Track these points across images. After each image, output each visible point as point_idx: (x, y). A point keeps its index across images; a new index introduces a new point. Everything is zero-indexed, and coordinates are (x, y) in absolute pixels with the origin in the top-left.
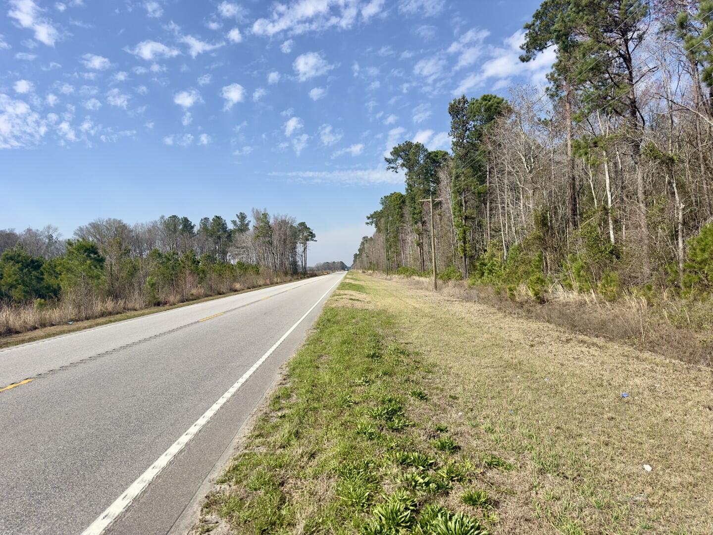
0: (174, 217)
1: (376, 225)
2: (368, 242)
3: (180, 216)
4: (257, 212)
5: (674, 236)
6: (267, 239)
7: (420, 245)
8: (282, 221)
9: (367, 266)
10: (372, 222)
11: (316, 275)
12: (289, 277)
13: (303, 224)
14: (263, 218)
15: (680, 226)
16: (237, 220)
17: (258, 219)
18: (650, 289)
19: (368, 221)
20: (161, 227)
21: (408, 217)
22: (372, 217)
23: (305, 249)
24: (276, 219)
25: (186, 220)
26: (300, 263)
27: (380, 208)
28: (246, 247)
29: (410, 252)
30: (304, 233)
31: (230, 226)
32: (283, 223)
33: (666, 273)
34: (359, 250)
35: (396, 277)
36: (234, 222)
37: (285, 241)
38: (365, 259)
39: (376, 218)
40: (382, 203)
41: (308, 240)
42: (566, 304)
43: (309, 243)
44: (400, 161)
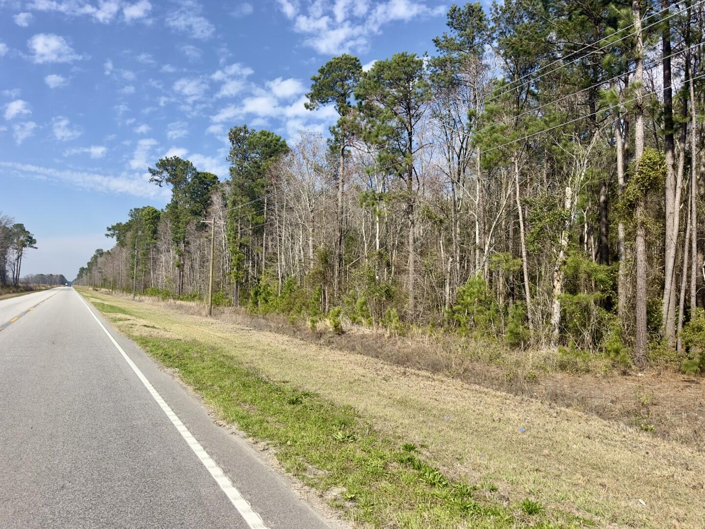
1: (118, 239)
2: (104, 256)
7: (180, 266)
9: (99, 283)
10: (114, 235)
13: (20, 226)
15: (448, 275)
19: (109, 233)
22: (114, 228)
23: (19, 257)
27: (126, 220)
30: (20, 237)
34: (89, 264)
39: (119, 231)
40: (131, 215)
41: (25, 246)
43: (27, 250)
44: (166, 175)
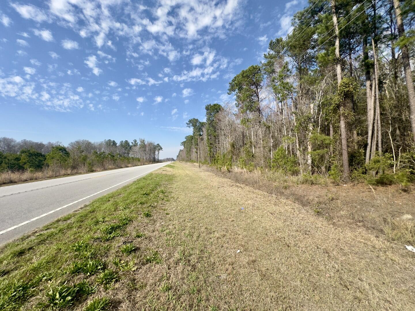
0: (110, 140)
2: (181, 151)
3: (112, 140)
4: (141, 139)
5: (270, 151)
6: (144, 149)
7: (197, 153)
8: (150, 143)
9: (181, 159)
10: (183, 145)
11: (162, 162)
12: (151, 163)
13: (158, 144)
14: (143, 142)
15: (272, 148)
16: (134, 142)
17: (141, 142)
18: (262, 168)
19: (181, 144)
20: (104, 144)
21: (193, 143)
22: (182, 143)
23: (159, 153)
24: (148, 142)
25: (114, 141)
26: (156, 158)
27: (185, 140)
28: (136, 152)
29: (194, 155)
30: (158, 148)
31: (131, 144)
32: (150, 144)
33: (268, 163)
34: (178, 154)
35: (188, 163)
36: (132, 143)
37: (151, 150)
38: (180, 157)
39: (184, 143)
40: (186, 138)
41: (160, 150)
42: (237, 173)
43: (160, 151)
44: (191, 124)
